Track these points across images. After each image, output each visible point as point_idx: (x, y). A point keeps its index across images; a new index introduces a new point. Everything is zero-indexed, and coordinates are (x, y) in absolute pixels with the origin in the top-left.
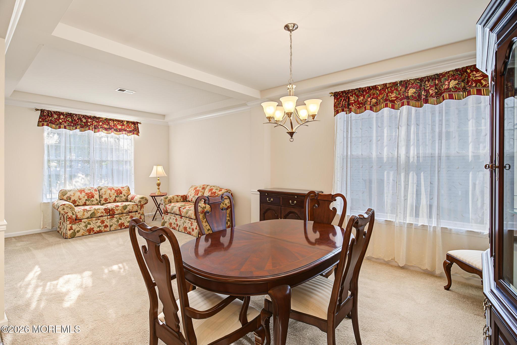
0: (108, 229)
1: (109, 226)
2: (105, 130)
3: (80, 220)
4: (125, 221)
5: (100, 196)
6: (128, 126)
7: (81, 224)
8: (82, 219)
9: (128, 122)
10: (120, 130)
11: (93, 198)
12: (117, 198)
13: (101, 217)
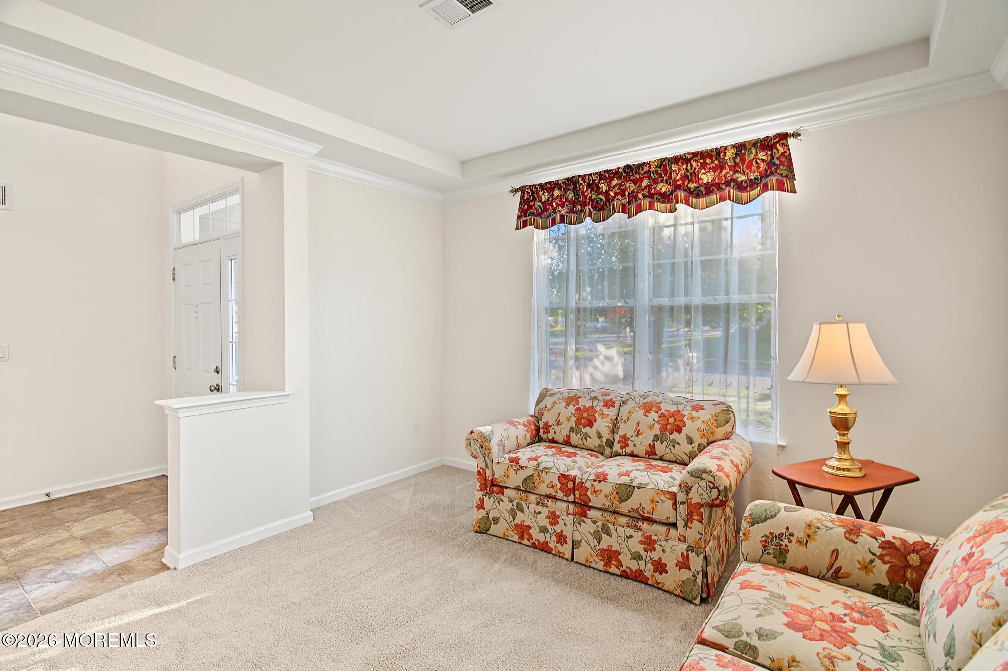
0: (566, 549)
1: (569, 541)
3: (502, 489)
4: (623, 545)
5: (615, 426)
6: (743, 160)
7: (502, 500)
8: (507, 488)
9: (740, 147)
10: (709, 189)
11: (591, 425)
12: (658, 444)
13: (550, 500)
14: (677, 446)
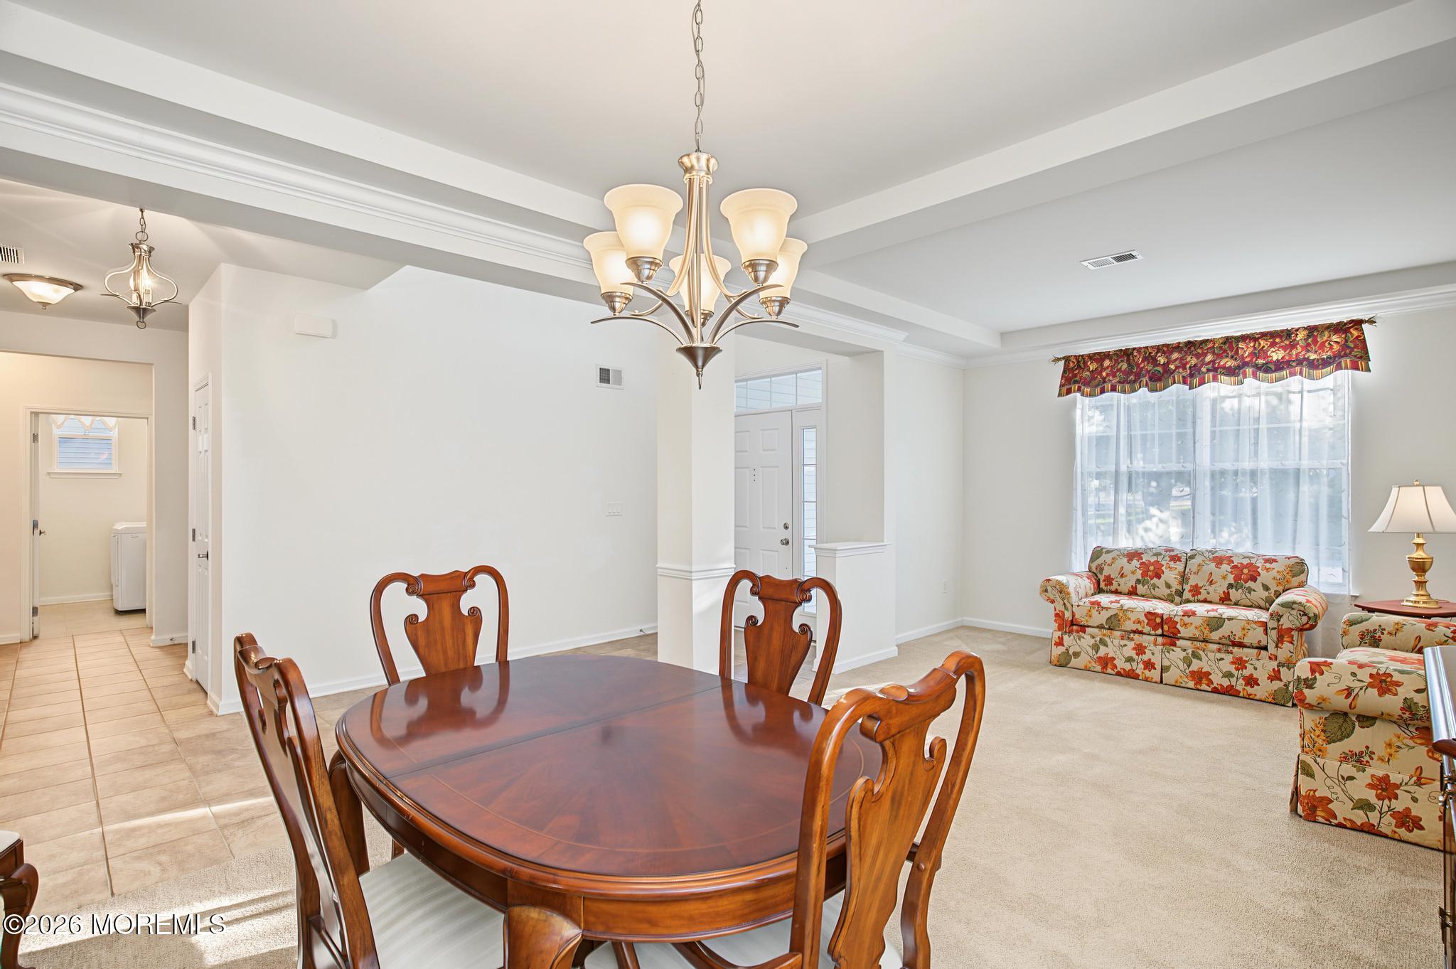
0: (1155, 674)
1: (1158, 667)
2: (1228, 375)
3: (1083, 628)
4: (1214, 667)
5: (1184, 578)
6: (1315, 342)
7: (1083, 638)
8: (1088, 626)
9: (1312, 330)
10: (1279, 366)
11: (1159, 577)
12: (1232, 591)
13: (1136, 635)
14: (1252, 592)
